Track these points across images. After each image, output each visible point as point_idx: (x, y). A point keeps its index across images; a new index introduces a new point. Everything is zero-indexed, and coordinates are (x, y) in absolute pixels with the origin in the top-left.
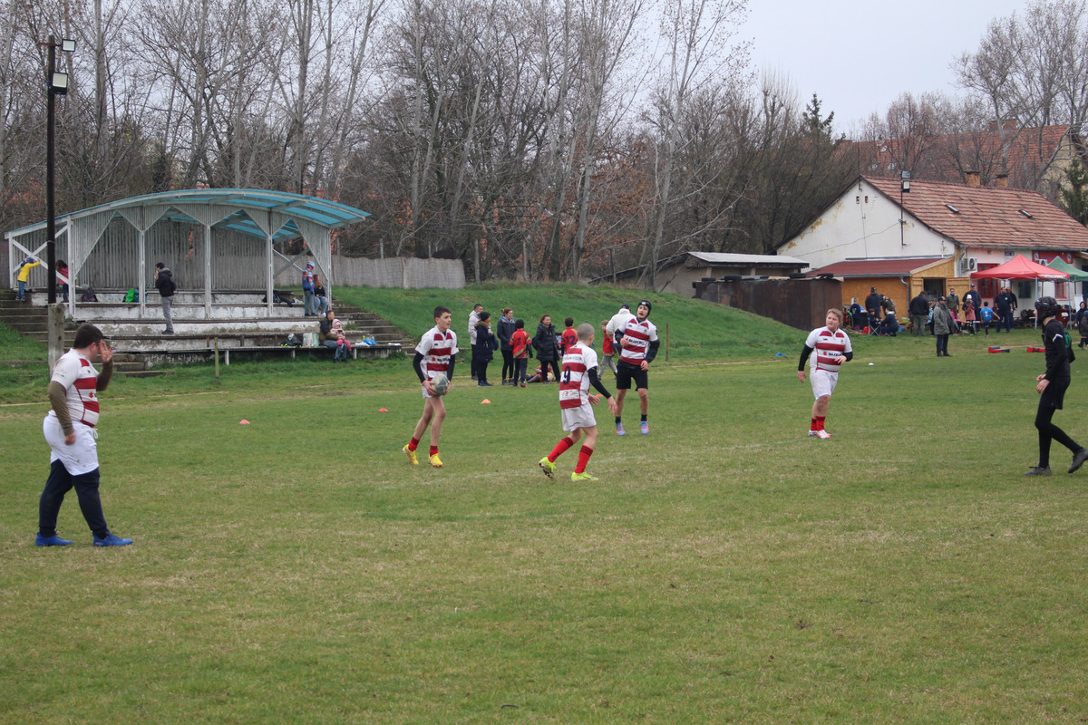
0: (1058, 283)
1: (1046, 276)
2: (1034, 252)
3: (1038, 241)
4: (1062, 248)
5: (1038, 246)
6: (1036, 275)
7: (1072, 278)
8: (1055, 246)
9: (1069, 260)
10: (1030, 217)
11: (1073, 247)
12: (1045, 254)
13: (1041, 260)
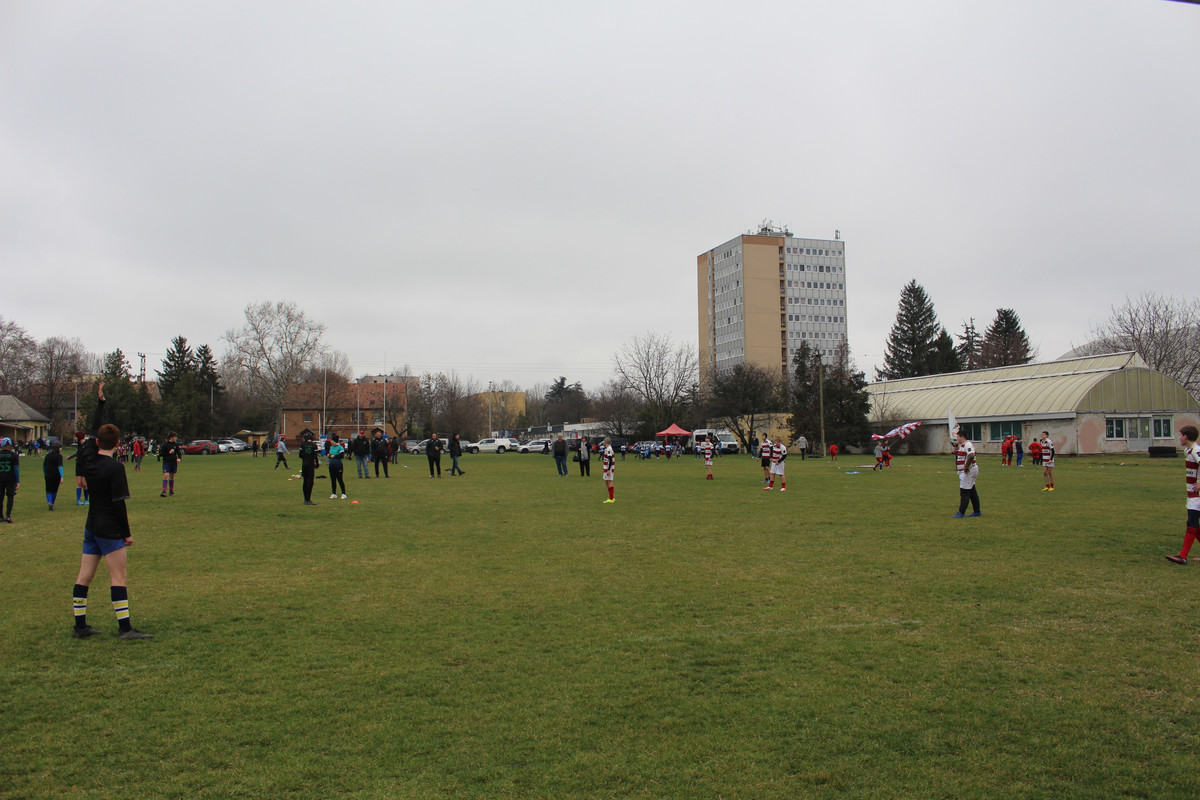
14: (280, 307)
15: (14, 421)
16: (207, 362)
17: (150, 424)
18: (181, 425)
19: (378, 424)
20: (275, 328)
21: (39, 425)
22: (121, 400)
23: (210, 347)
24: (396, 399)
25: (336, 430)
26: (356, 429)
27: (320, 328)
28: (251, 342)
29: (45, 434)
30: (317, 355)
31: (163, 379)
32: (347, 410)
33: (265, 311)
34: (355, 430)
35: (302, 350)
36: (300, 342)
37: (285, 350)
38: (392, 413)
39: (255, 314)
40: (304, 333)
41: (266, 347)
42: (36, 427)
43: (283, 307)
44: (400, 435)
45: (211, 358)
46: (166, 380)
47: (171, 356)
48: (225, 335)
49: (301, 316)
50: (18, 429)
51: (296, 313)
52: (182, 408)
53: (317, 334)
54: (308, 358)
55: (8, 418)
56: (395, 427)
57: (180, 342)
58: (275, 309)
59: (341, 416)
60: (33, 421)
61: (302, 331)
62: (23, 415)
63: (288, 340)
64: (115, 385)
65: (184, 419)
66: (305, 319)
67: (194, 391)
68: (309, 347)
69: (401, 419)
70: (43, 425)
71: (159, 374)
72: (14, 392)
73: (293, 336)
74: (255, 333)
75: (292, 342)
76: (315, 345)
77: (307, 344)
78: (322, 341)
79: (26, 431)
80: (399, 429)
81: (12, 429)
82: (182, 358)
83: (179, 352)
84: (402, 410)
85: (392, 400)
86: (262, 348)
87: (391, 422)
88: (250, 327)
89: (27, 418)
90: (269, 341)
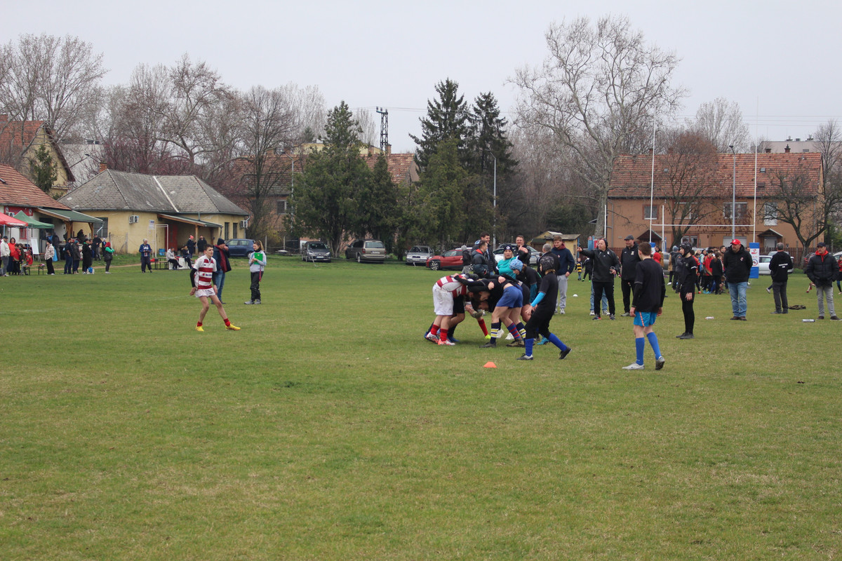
0: (22, 228)
1: (11, 224)
2: (5, 207)
3: (8, 199)
4: (25, 205)
5: (8, 203)
6: (4, 223)
7: (30, 226)
8: (21, 204)
9: (30, 213)
10: (4, 183)
11: (33, 205)
12: (13, 208)
13: (10, 213)
14: (602, 26)
15: (196, 214)
16: (491, 122)
17: (389, 221)
18: (437, 222)
19: (771, 223)
20: (596, 62)
21: (231, 221)
22: (346, 182)
23: (496, 97)
24: (800, 180)
25: (697, 234)
26: (731, 231)
27: (668, 60)
28: (555, 86)
29: (241, 235)
30: (665, 108)
31: (421, 148)
32: (715, 200)
33: (577, 34)
34: (728, 233)
35: (640, 99)
36: (638, 84)
37: (612, 100)
38: (792, 206)
39: (562, 41)
40: (644, 69)
41: (581, 95)
42: (227, 224)
43: (609, 27)
44: (807, 243)
45: (496, 114)
46: (427, 151)
47: (434, 114)
48: (514, 76)
49: (636, 42)
50: (200, 227)
51: (629, 35)
52: (439, 195)
53: (664, 70)
54: (651, 111)
55: (188, 210)
56: (797, 229)
57: (448, 90)
58: (596, 31)
59: (707, 208)
60: (222, 214)
61: (640, 66)
62: (208, 206)
63: (618, 81)
64: (337, 159)
65: (441, 215)
66: (646, 46)
67: (458, 169)
68: (652, 93)
69: (808, 216)
70: (237, 221)
71: (417, 141)
72: (198, 172)
73: (626, 76)
74: (562, 71)
75: (624, 85)
76: (661, 89)
77: (647, 89)
78: (672, 84)
79: (212, 229)
80: (803, 232)
81: (190, 227)
82: (452, 115)
83: (446, 105)
84: (812, 199)
85: (794, 183)
86: (575, 98)
87: (790, 221)
88: (555, 61)
89: (214, 210)
90: (585, 84)
